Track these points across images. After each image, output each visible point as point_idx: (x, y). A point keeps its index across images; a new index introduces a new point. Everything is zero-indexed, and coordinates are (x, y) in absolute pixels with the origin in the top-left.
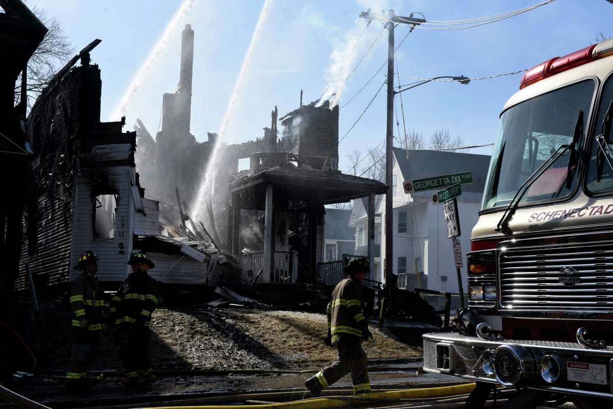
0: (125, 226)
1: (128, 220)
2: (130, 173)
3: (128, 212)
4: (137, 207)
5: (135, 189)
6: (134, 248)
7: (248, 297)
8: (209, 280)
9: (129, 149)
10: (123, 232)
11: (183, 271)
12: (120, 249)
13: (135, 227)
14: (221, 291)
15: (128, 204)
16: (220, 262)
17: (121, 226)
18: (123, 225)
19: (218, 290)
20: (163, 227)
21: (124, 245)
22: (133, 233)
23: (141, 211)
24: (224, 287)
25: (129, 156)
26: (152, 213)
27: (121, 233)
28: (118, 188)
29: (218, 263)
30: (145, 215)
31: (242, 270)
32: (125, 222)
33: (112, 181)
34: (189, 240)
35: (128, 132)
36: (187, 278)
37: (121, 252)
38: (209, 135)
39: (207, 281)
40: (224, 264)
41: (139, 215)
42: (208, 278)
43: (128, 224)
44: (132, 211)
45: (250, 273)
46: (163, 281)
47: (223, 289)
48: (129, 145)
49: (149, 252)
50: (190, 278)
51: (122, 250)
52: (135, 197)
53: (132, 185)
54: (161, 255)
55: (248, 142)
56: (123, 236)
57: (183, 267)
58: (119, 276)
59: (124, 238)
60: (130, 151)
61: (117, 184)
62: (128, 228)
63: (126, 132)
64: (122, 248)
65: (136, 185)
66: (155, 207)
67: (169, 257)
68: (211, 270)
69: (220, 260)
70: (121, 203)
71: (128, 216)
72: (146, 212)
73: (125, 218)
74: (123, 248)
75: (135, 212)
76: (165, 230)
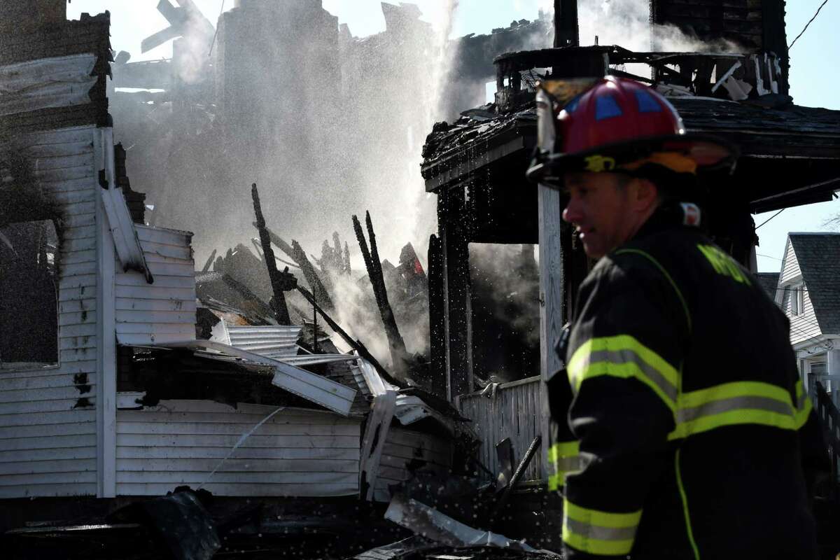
0: (90, 319)
1: (97, 297)
2: (96, 144)
3: (96, 273)
4: (124, 255)
5: (114, 199)
6: (121, 387)
7: (495, 531)
8: (368, 480)
9: (91, 70)
10: (86, 339)
11: (286, 454)
12: (78, 395)
13: (121, 318)
14: (405, 515)
15: (95, 248)
16: (405, 420)
17: (79, 318)
18: (84, 315)
19: (395, 514)
20: (217, 313)
21: (91, 380)
22: (117, 341)
23: (135, 267)
24: (413, 502)
25: (91, 92)
26: (171, 270)
27: (80, 341)
28: (61, 196)
29: (395, 423)
30: (150, 280)
31: (479, 443)
32: (90, 305)
33: (42, 177)
34: (300, 352)
35: (85, 16)
36: (299, 478)
37: (83, 403)
38: (387, 9)
39: (364, 485)
40: (418, 426)
41: (133, 279)
42: (364, 473)
43: (98, 311)
44: (108, 268)
45: (506, 452)
46: (217, 491)
47: (408, 506)
48: (91, 58)
49: (167, 398)
50: (307, 478)
51: (85, 395)
52: (113, 225)
53: (105, 185)
54: (208, 405)
55: (514, 23)
56: (84, 350)
57: (282, 441)
58: (82, 480)
59: (90, 355)
60: (92, 74)
61: (61, 186)
62: (98, 324)
63: (78, 18)
64: (85, 389)
65: (118, 185)
66: (181, 252)
67: (233, 410)
68: (372, 451)
69: (402, 414)
70: (74, 245)
71: (97, 286)
72: (153, 269)
73: (88, 292)
74: (87, 389)
75: (117, 273)
76: (223, 323)
